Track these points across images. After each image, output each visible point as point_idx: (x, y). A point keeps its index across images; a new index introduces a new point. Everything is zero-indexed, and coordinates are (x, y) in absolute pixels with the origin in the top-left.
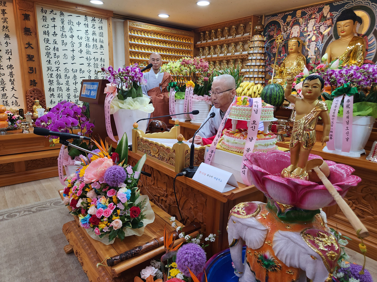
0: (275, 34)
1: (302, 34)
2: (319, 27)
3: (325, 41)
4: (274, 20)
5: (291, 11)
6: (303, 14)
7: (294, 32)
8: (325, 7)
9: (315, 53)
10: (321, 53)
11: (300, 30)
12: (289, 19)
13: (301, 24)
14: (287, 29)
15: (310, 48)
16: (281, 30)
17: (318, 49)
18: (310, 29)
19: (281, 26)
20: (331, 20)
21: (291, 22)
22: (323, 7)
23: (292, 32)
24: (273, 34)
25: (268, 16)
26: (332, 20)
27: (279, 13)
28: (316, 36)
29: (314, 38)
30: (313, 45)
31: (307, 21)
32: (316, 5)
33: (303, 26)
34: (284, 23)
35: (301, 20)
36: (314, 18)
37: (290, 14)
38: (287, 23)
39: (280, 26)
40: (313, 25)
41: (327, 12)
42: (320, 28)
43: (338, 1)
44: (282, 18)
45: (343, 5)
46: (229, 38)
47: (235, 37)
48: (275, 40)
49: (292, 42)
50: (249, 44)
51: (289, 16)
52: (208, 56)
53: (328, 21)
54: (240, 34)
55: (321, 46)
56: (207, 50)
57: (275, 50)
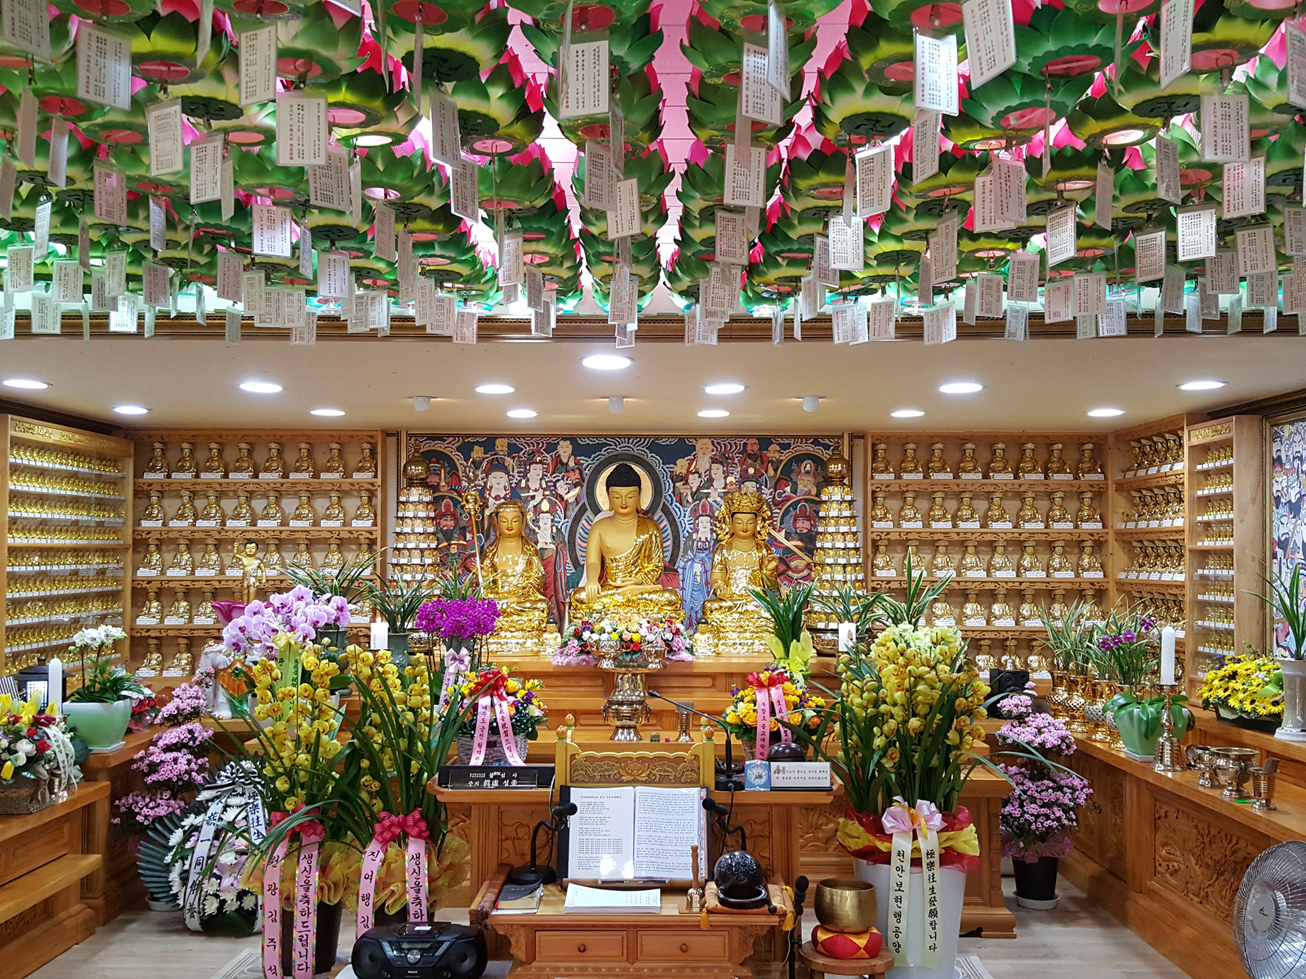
0: (443, 484)
1: (515, 492)
2: (555, 483)
3: (572, 514)
4: (434, 449)
5: (481, 436)
6: (513, 450)
7: (495, 486)
8: (561, 443)
9: (553, 537)
11: (511, 484)
12: (478, 453)
13: (511, 471)
14: (476, 476)
15: (539, 528)
16: (458, 476)
17: (559, 530)
18: (534, 485)
19: (460, 468)
20: (578, 472)
21: (485, 463)
22: (558, 444)
23: (489, 485)
24: (439, 484)
25: (415, 435)
26: (581, 473)
27: (449, 435)
28: (550, 501)
29: (545, 506)
31: (526, 466)
32: (542, 436)
34: (467, 461)
35: (509, 461)
36: (540, 462)
37: (480, 444)
38: (473, 463)
41: (567, 454)
42: (558, 484)
43: (588, 437)
44: (458, 449)
45: (599, 447)
46: (293, 476)
47: (316, 476)
48: (443, 498)
49: (509, 513)
50: (365, 499)
51: (476, 447)
52: (200, 523)
53: (571, 474)
54: (336, 470)
55: (565, 525)
56: (186, 499)
57: (448, 524)
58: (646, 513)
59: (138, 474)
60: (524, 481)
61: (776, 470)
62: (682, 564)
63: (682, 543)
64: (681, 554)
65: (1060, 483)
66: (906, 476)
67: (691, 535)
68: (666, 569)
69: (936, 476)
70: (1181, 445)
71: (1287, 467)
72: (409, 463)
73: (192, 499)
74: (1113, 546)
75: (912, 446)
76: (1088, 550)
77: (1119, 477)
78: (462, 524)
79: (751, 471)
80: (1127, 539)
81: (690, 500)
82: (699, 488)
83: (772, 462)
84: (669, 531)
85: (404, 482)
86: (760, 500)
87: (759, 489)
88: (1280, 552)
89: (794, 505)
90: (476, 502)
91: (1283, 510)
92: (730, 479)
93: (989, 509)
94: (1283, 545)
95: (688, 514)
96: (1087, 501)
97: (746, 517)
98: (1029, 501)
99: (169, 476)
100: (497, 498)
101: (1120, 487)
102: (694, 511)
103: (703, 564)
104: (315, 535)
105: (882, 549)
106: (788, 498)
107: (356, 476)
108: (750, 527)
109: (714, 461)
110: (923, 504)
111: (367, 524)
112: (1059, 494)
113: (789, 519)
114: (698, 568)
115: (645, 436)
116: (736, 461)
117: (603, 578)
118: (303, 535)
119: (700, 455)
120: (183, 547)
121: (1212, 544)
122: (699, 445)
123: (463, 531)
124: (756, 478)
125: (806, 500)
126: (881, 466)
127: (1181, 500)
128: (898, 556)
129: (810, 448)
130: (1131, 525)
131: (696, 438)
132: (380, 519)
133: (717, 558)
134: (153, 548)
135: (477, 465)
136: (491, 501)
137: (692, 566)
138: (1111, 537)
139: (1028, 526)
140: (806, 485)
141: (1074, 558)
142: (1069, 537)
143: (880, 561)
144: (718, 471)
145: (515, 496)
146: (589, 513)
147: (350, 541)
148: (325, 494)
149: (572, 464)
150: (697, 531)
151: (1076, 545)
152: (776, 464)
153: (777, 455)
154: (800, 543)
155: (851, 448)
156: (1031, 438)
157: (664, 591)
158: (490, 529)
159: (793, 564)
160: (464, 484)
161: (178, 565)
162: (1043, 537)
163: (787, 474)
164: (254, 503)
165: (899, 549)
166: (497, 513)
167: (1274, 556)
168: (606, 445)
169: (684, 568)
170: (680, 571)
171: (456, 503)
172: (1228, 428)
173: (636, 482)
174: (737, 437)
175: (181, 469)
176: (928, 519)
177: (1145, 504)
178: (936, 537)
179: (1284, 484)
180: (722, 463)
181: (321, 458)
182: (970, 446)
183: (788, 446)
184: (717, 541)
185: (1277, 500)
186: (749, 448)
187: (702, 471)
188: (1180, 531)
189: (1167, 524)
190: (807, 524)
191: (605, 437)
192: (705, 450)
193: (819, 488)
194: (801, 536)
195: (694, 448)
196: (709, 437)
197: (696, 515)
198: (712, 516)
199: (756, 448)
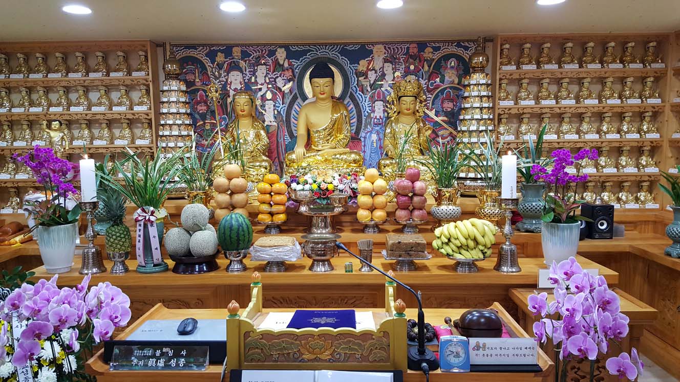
0: (197, 80)
1: (247, 85)
2: (275, 79)
3: (288, 101)
4: (189, 55)
5: (222, 45)
7: (234, 82)
8: (279, 50)
9: (275, 117)
10: (284, 119)
11: (244, 80)
12: (220, 58)
13: (244, 70)
16: (208, 74)
17: (279, 112)
18: (260, 80)
19: (208, 68)
20: (291, 70)
21: (225, 65)
22: (276, 50)
23: (229, 81)
24: (194, 80)
25: (176, 46)
26: (293, 72)
27: (199, 45)
28: (272, 91)
29: (269, 95)
31: (254, 67)
32: (265, 45)
33: (248, 74)
34: (213, 63)
35: (242, 64)
36: (264, 64)
37: (222, 52)
38: (217, 65)
39: (204, 67)
40: (265, 74)
41: (283, 58)
42: (277, 80)
43: (297, 45)
44: (207, 55)
45: (304, 53)
46: (91, 75)
47: (107, 75)
48: (198, 90)
49: (243, 100)
50: (143, 91)
51: (219, 53)
52: (32, 109)
53: (286, 72)
54: (122, 71)
55: (283, 108)
56: (24, 93)
57: (202, 108)
58: (339, 99)
60: (253, 78)
61: (429, 67)
62: (363, 135)
63: (364, 120)
64: (363, 128)
65: (632, 71)
66: (524, 67)
67: (369, 114)
68: (353, 137)
69: (545, 67)
73: (29, 93)
74: (668, 115)
75: (528, 45)
76: (647, 118)
79: (412, 67)
81: (369, 89)
82: (376, 81)
83: (427, 60)
84: (355, 112)
89: (442, 91)
90: (217, 91)
92: (397, 74)
93: (580, 91)
95: (367, 99)
96: (649, 84)
97: (409, 99)
98: (608, 84)
100: (235, 90)
102: (372, 97)
103: (378, 134)
105: (504, 120)
106: (437, 87)
107: (135, 74)
108: (412, 106)
109: (386, 60)
110: (535, 88)
111: (144, 108)
112: (630, 79)
113: (438, 102)
114: (374, 137)
115: (337, 44)
116: (402, 61)
118: (101, 117)
119: (376, 57)
120: (25, 126)
122: (375, 49)
124: (416, 72)
125: (451, 88)
126: (505, 60)
129: (453, 49)
131: (373, 44)
133: (388, 131)
135: (220, 66)
136: (232, 93)
137: (370, 136)
138: (667, 110)
140: (450, 76)
142: (636, 110)
144: (388, 68)
145: (248, 88)
146: (299, 100)
147: (135, 120)
148: (117, 88)
149: (286, 65)
150: (374, 112)
152: (430, 62)
153: (431, 55)
154: (445, 118)
157: (351, 153)
159: (440, 133)
160: (212, 80)
161: (23, 138)
162: (618, 110)
163: (438, 69)
164: (70, 95)
165: (515, 121)
168: (310, 51)
169: (365, 138)
170: (362, 139)
173: (332, 75)
174: (402, 42)
175: (17, 71)
176: (538, 98)
178: (544, 111)
180: (391, 62)
182: (569, 44)
183: (439, 48)
184: (388, 118)
186: (411, 50)
187: (377, 68)
190: (451, 104)
191: (309, 45)
192: (379, 54)
193: (460, 77)
194: (446, 114)
195: (371, 52)
196: (383, 43)
197: (373, 100)
198: (384, 101)
199: (416, 50)
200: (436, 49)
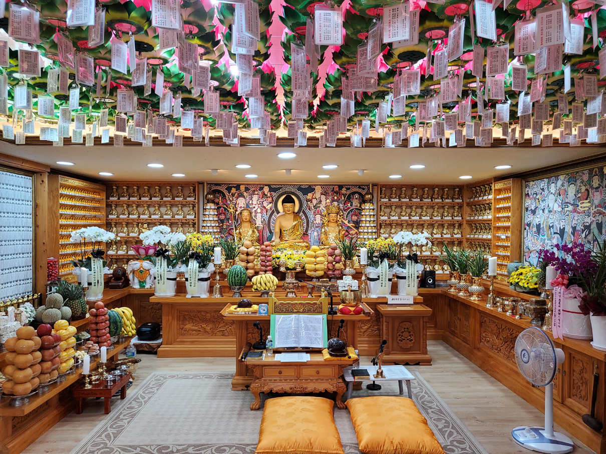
0: (220, 202)
1: (248, 205)
2: (262, 202)
3: (269, 213)
4: (217, 189)
5: (235, 184)
7: (240, 203)
9: (262, 222)
10: (267, 223)
11: (246, 202)
12: (233, 190)
13: (246, 197)
14: (233, 199)
15: (257, 219)
16: (226, 199)
17: (264, 220)
18: (255, 202)
21: (236, 195)
22: (264, 187)
23: (238, 203)
25: (210, 184)
26: (272, 199)
27: (222, 184)
28: (261, 209)
29: (259, 211)
30: (259, 215)
31: (251, 195)
32: (258, 185)
35: (245, 194)
36: (257, 194)
37: (234, 187)
38: (232, 194)
39: (224, 196)
40: (257, 200)
41: (267, 191)
42: (264, 203)
43: (275, 185)
44: (226, 189)
45: (279, 189)
46: (165, 199)
47: (173, 199)
48: (221, 207)
49: (246, 213)
50: (191, 208)
52: (131, 216)
53: (269, 199)
54: (180, 197)
55: (266, 218)
56: (125, 208)
57: (222, 217)
58: (297, 213)
59: (107, 198)
60: (251, 201)
61: (344, 198)
62: (310, 232)
63: (310, 225)
64: (310, 228)
65: (447, 203)
66: (392, 200)
67: (313, 221)
68: (304, 234)
69: (403, 200)
70: (491, 189)
71: (531, 197)
72: (208, 194)
73: (127, 208)
74: (465, 226)
75: (395, 189)
76: (457, 227)
77: (468, 201)
78: (228, 217)
79: (336, 198)
80: (470, 223)
81: (313, 209)
82: (316, 204)
83: (343, 195)
85: (206, 201)
86: (339, 208)
87: (339, 205)
88: (527, 228)
89: (351, 211)
90: (233, 208)
91: (529, 213)
93: (422, 212)
94: (529, 225)
95: (312, 214)
96: (456, 210)
97: (334, 215)
98: (436, 209)
99: (119, 199)
100: (241, 207)
101: (468, 204)
102: (314, 212)
103: (318, 232)
104: (173, 221)
105: (383, 227)
106: (349, 208)
107: (188, 199)
108: (335, 218)
109: (322, 194)
110: (399, 210)
111: (193, 217)
112: (447, 207)
113: (350, 216)
114: (316, 234)
115: (296, 185)
116: (330, 194)
117: (281, 237)
118: (169, 221)
119: (317, 192)
120: (124, 226)
121: (502, 225)
122: (316, 188)
123: (228, 219)
124: (338, 201)
125: (356, 209)
126: (383, 196)
127: (490, 209)
128: (388, 230)
129: (357, 189)
130: (472, 218)
131: (315, 185)
132: (197, 215)
133: (323, 230)
134: (113, 226)
136: (239, 209)
137: (314, 233)
138: (465, 222)
139: (435, 218)
140: (356, 203)
141: (452, 230)
142: (450, 223)
143: (382, 231)
144: (323, 197)
145: (248, 207)
146: (275, 213)
147: (185, 223)
148: (176, 206)
149: (269, 195)
150: (316, 220)
151: (452, 225)
152: (345, 195)
153: (345, 192)
154: (353, 225)
155: (373, 189)
156: (437, 186)
157: (304, 242)
158: (238, 219)
159: (351, 232)
160: (228, 202)
161: (123, 232)
162: (441, 223)
163: (349, 199)
164: (150, 209)
165: (389, 227)
166: (241, 213)
167: (525, 229)
168: (281, 188)
169: (311, 234)
170: (309, 235)
171: (225, 209)
172: (509, 183)
173: (293, 202)
174: (330, 185)
175: (123, 196)
176: (400, 215)
177: (477, 211)
178: (403, 222)
179: (530, 203)
180: (324, 195)
181: (175, 192)
182: (415, 189)
183: (349, 188)
184: (323, 224)
185: (527, 209)
186: (335, 189)
187: (317, 198)
188: (490, 220)
189: (485, 217)
190: (356, 218)
191: (281, 185)
192: (318, 190)
193: (361, 204)
194: (354, 222)
195: (314, 189)
196: (320, 185)
197: (315, 214)
198: (321, 215)
199: (337, 189)
200: (348, 189)
